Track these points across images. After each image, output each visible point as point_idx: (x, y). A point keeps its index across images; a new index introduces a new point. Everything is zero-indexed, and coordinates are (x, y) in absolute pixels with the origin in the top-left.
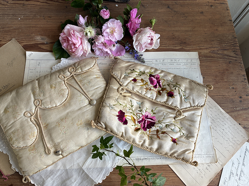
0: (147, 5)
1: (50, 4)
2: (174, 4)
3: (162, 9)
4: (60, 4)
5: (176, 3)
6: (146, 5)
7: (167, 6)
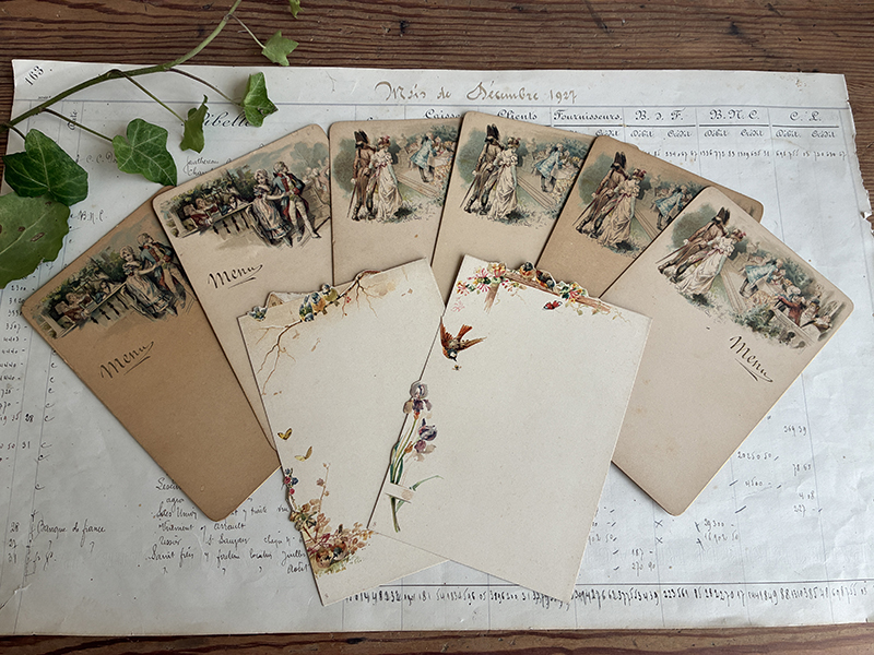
0: (620, 16)
1: (115, 12)
2: (764, 12)
3: (697, 40)
4: (167, 11)
5: (771, 9)
6: (614, 16)
7: (727, 24)
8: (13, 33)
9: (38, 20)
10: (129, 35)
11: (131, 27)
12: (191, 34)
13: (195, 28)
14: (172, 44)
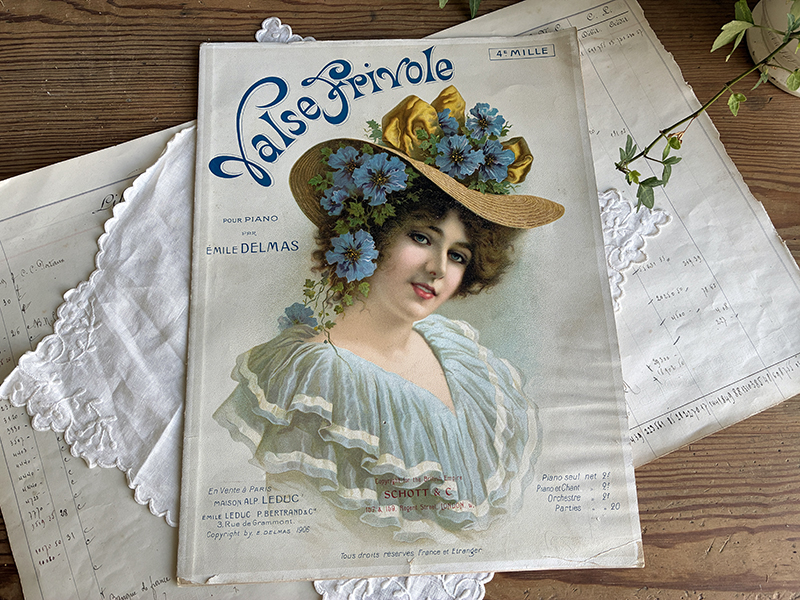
8: (212, 22)
9: (232, 10)
10: (313, 22)
11: (313, 15)
12: (364, 19)
13: (369, 13)
14: (351, 28)
